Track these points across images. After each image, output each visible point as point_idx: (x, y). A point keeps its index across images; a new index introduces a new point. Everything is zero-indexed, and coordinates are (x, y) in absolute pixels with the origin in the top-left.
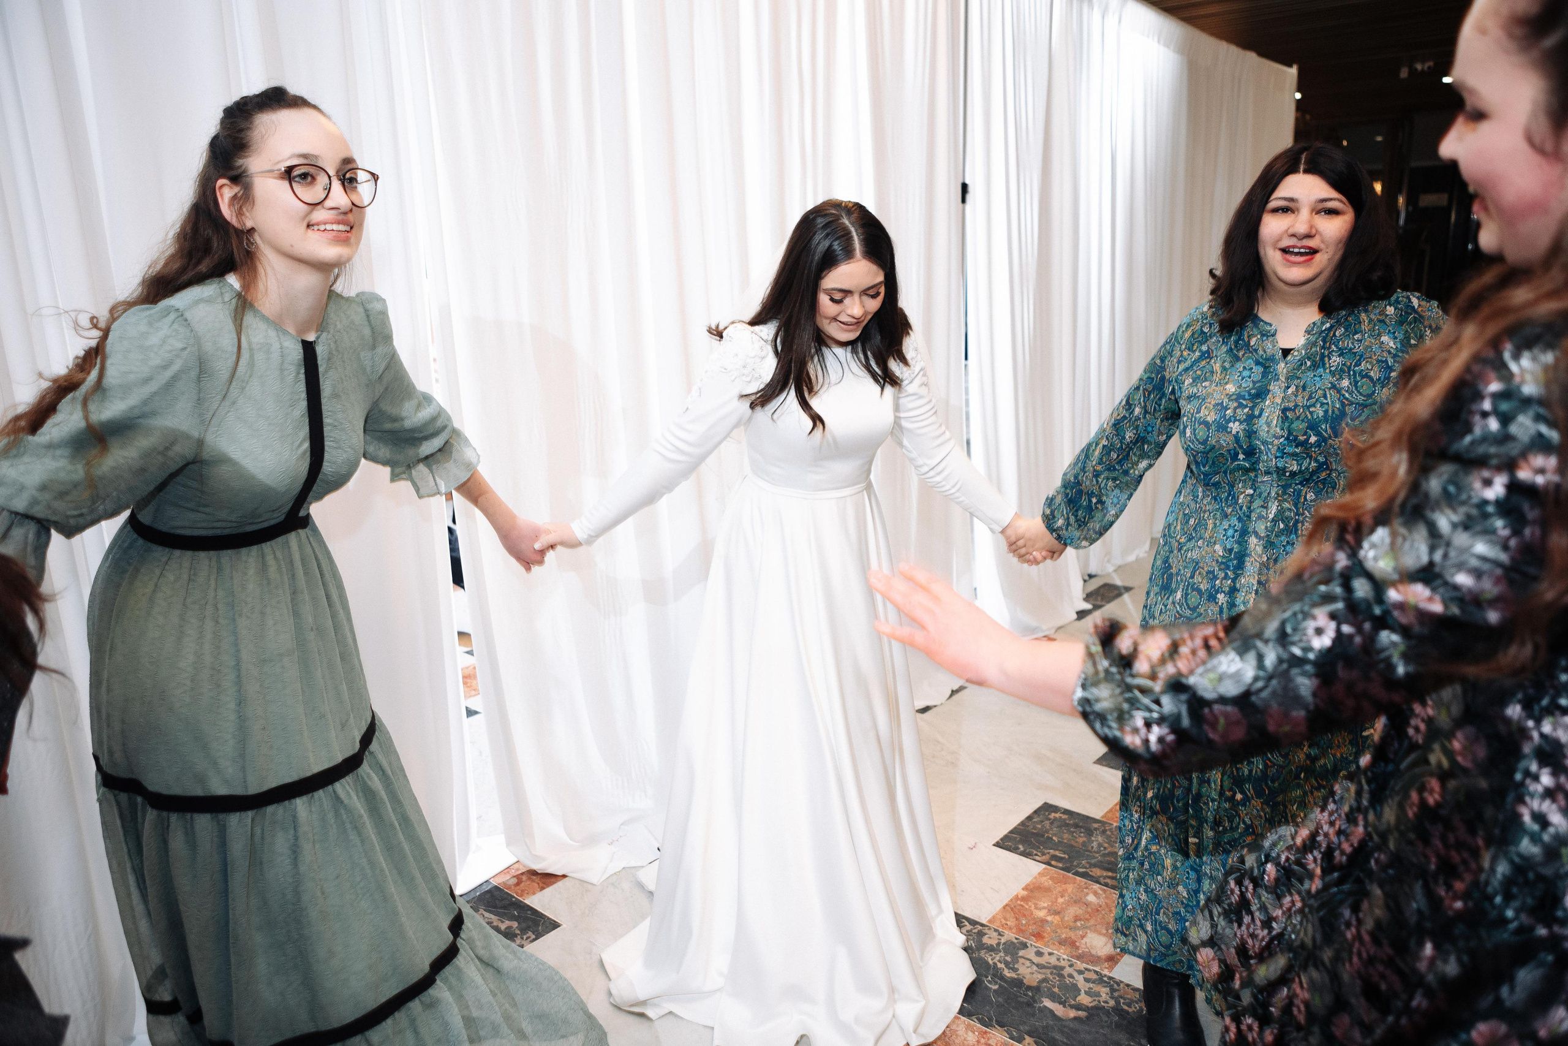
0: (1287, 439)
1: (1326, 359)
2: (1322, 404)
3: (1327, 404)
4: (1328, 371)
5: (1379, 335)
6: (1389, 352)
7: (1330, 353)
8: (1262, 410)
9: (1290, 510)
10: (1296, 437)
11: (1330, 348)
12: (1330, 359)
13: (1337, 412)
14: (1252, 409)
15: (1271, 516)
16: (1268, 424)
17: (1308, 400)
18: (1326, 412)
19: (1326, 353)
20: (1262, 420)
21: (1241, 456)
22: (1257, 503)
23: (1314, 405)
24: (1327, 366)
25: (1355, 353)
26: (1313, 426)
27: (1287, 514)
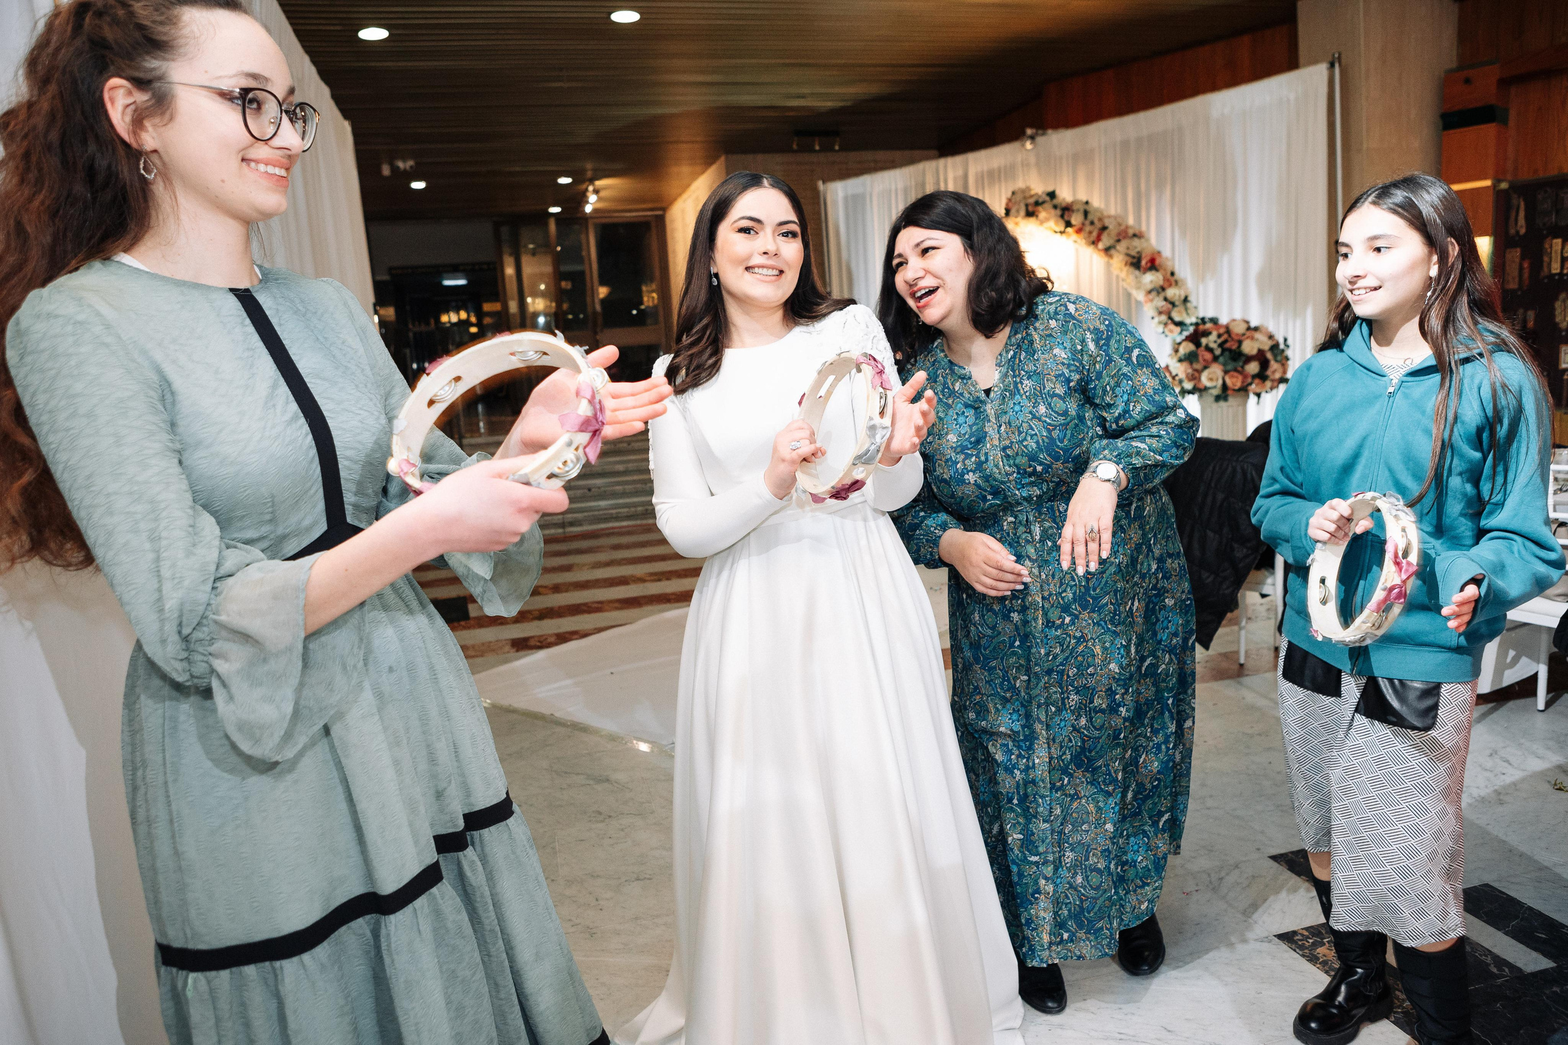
0: (1018, 473)
1: (1019, 385)
2: (1032, 436)
3: (1036, 434)
4: (1024, 397)
5: (1051, 349)
6: (1063, 364)
7: (1021, 379)
8: (986, 454)
9: (1051, 527)
10: (1025, 472)
11: (1020, 374)
12: (1022, 384)
13: (1046, 440)
14: (977, 456)
15: (1038, 538)
16: (997, 466)
17: (1019, 436)
18: (1037, 442)
19: (1018, 380)
20: (991, 464)
21: (989, 497)
22: (1022, 529)
23: (1025, 439)
24: (1022, 391)
25: (1038, 373)
26: (1033, 458)
27: (1050, 532)
